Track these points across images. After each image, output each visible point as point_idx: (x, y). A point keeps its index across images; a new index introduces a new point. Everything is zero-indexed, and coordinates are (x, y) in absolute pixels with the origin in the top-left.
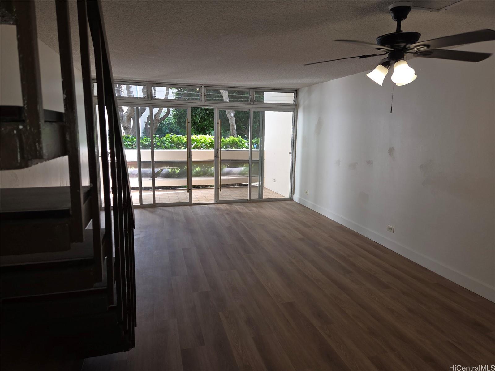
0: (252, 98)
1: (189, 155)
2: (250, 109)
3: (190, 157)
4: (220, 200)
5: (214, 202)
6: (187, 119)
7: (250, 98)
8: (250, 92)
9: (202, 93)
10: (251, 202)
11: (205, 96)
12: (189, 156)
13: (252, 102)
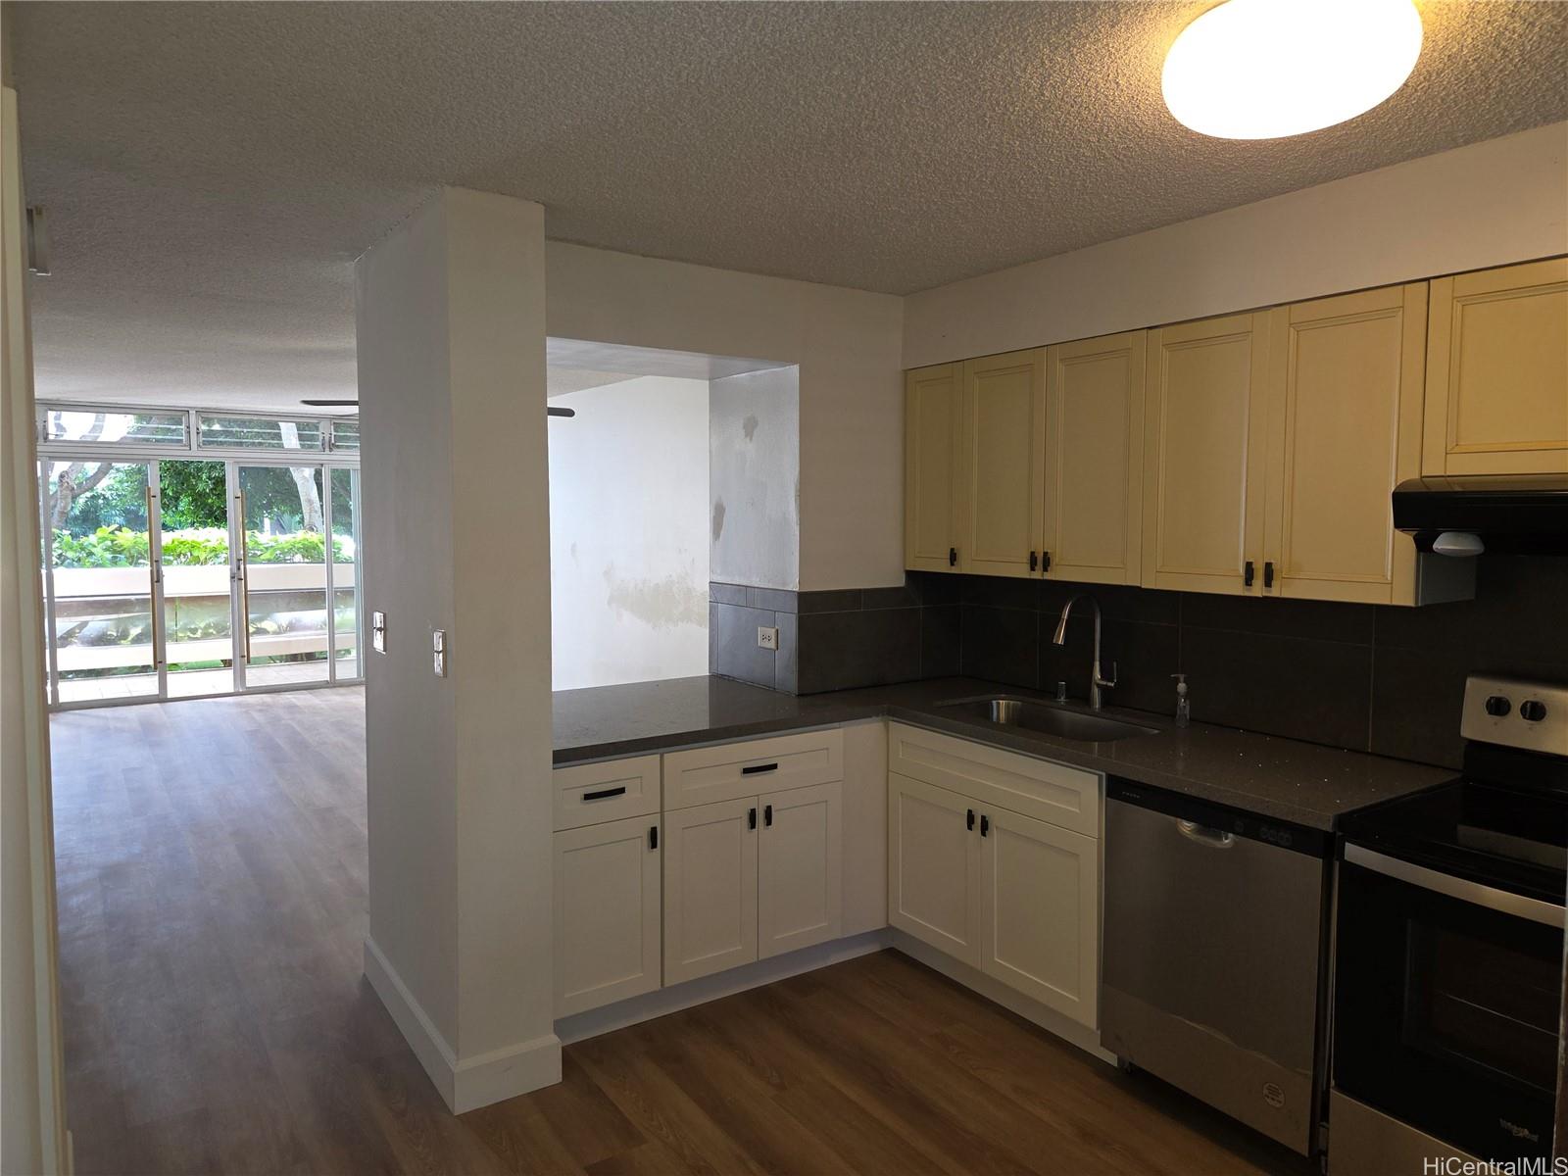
0: (327, 439)
1: (157, 579)
2: (322, 465)
3: (158, 581)
4: (248, 685)
5: (232, 690)
6: (149, 489)
7: (321, 438)
8: (321, 426)
9: (188, 427)
10: (335, 687)
11: (198, 433)
12: (155, 579)
13: (327, 449)
